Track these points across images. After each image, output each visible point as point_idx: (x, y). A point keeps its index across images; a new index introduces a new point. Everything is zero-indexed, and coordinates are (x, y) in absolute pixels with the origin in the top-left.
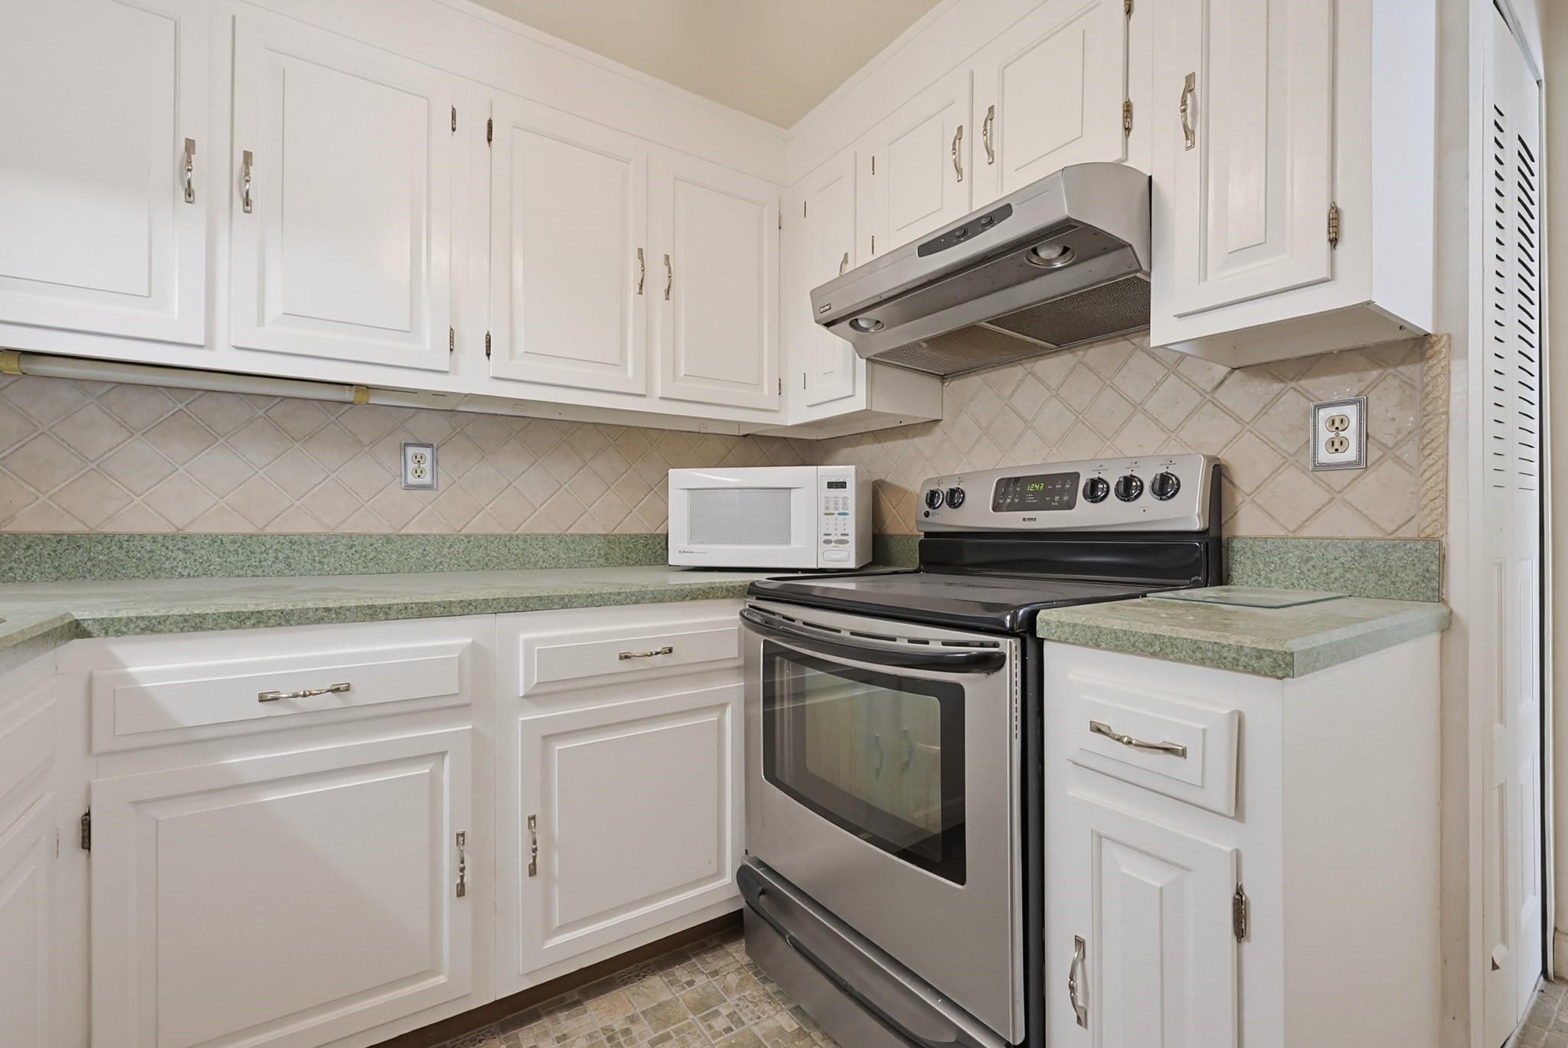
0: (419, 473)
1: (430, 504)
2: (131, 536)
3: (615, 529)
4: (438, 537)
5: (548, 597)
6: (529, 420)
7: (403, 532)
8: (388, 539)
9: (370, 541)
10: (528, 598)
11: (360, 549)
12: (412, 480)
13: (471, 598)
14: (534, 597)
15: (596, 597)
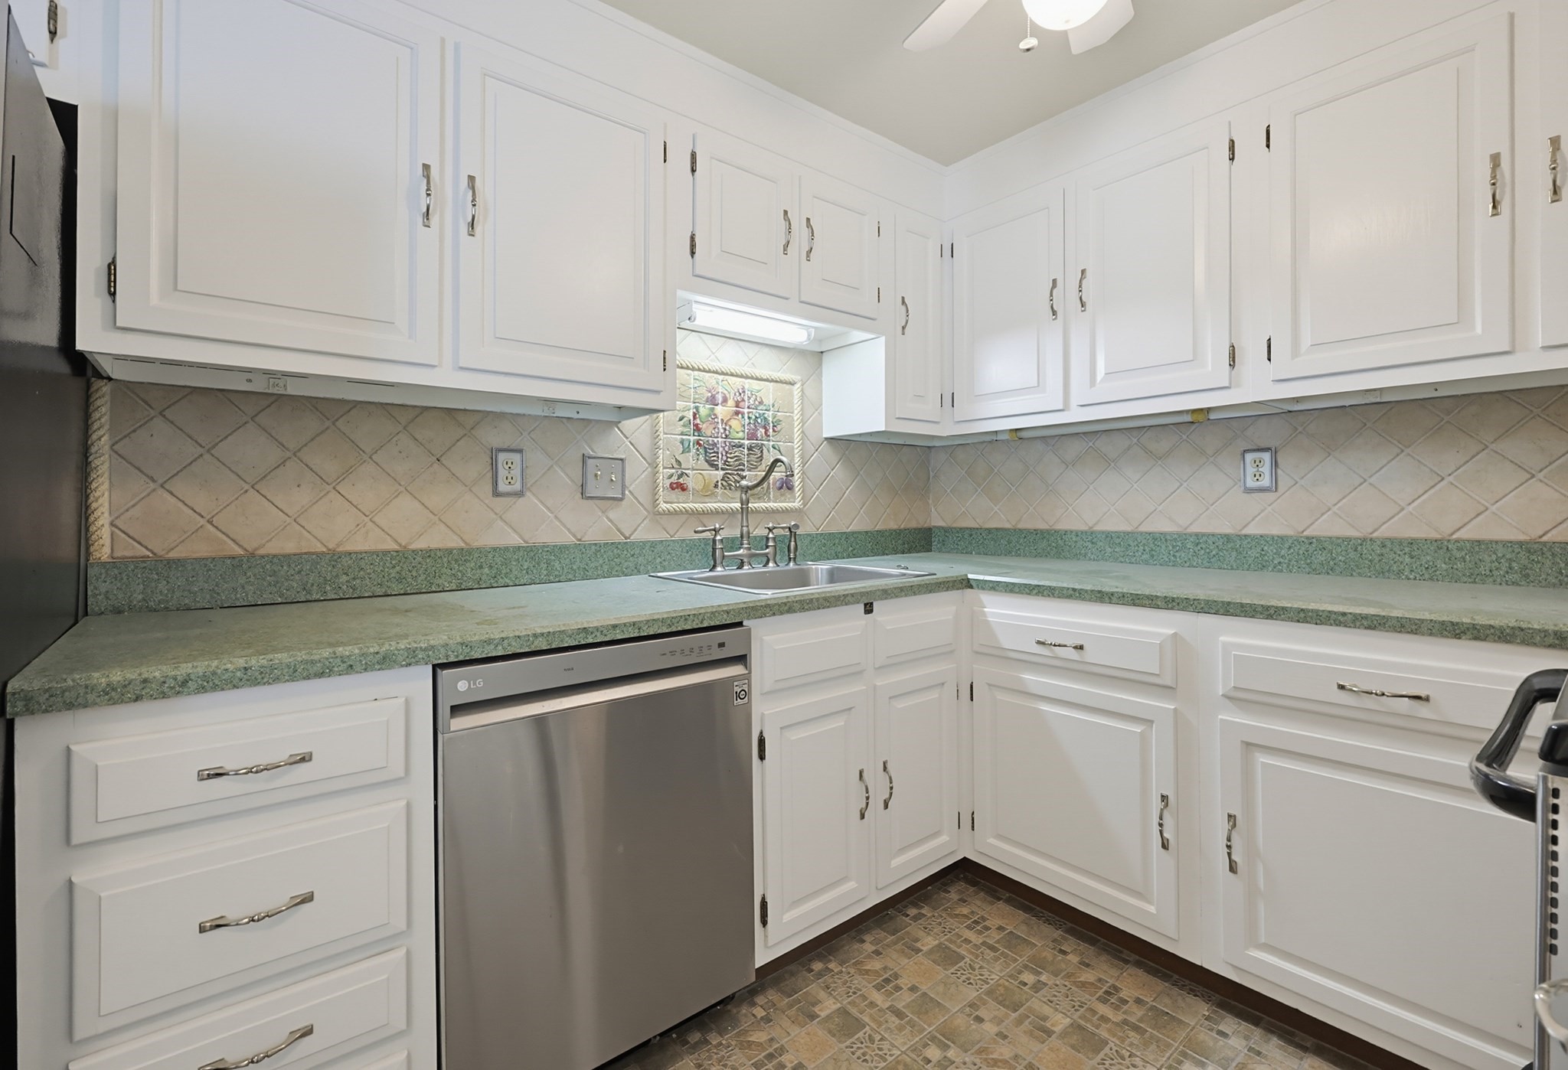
0: (1257, 477)
1: (1270, 505)
2: (1066, 532)
3: (1544, 535)
4: (1276, 538)
5: (1251, 605)
6: (1389, 407)
7: (1244, 532)
8: (1228, 538)
9: (1213, 539)
10: (1229, 603)
11: (1204, 546)
12: (1251, 483)
13: (1175, 596)
14: (1234, 603)
15: (1310, 614)
